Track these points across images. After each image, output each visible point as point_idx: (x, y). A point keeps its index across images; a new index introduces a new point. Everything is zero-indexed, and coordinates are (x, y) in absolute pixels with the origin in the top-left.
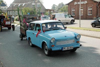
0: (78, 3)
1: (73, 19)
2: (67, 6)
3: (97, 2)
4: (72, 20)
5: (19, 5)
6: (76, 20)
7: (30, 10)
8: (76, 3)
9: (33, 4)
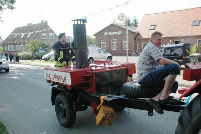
0: (109, 33)
1: (110, 55)
2: (95, 36)
3: (134, 33)
4: (109, 57)
5: (22, 36)
6: (113, 57)
7: (40, 43)
8: (106, 34)
9: (44, 34)
